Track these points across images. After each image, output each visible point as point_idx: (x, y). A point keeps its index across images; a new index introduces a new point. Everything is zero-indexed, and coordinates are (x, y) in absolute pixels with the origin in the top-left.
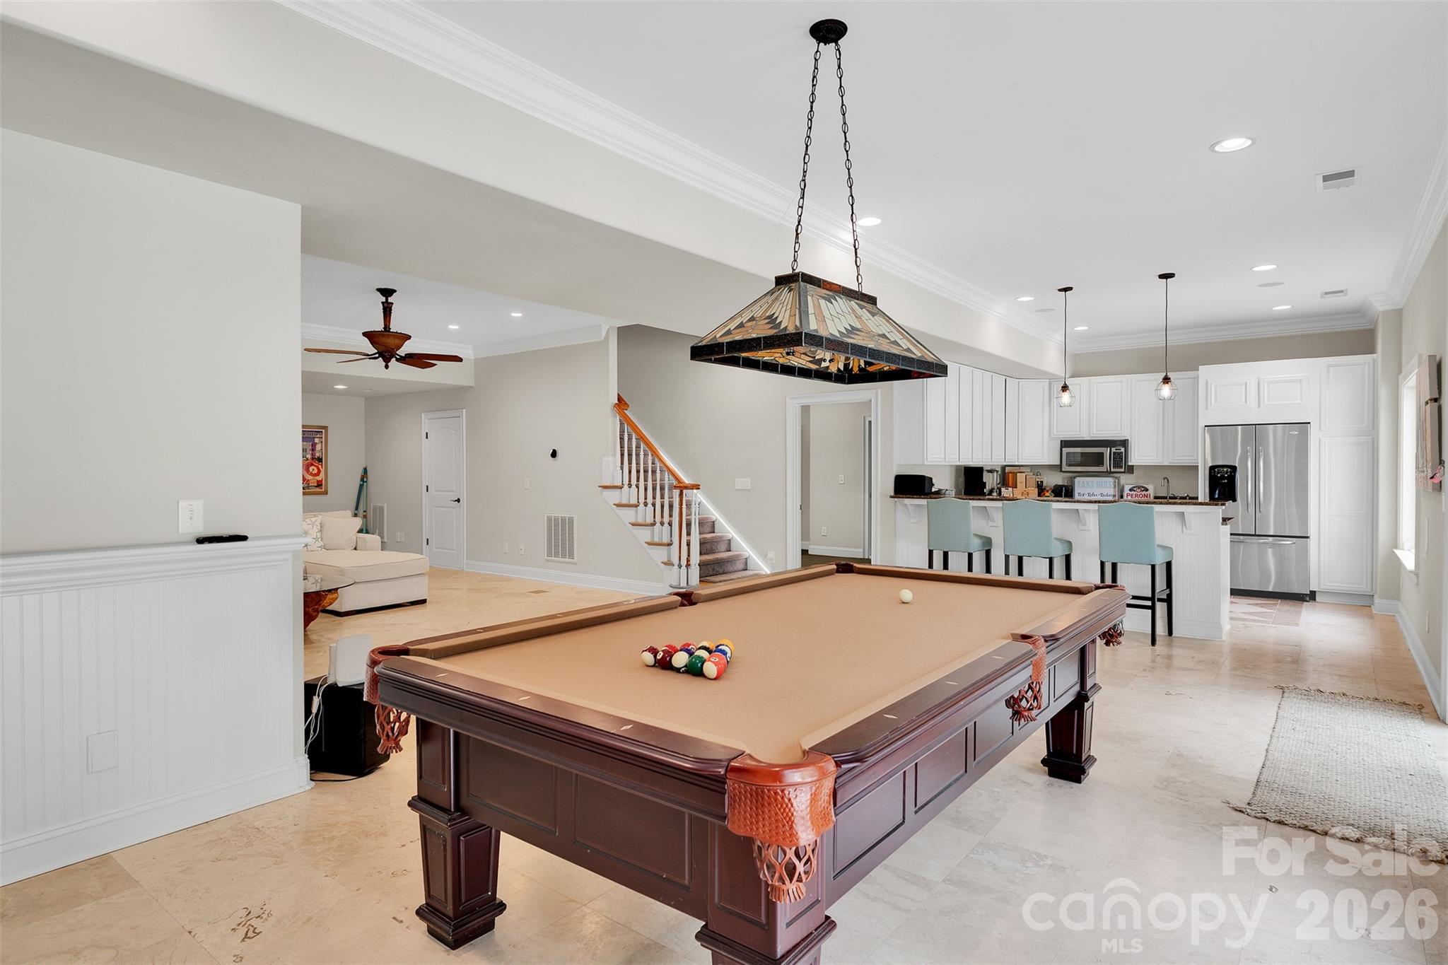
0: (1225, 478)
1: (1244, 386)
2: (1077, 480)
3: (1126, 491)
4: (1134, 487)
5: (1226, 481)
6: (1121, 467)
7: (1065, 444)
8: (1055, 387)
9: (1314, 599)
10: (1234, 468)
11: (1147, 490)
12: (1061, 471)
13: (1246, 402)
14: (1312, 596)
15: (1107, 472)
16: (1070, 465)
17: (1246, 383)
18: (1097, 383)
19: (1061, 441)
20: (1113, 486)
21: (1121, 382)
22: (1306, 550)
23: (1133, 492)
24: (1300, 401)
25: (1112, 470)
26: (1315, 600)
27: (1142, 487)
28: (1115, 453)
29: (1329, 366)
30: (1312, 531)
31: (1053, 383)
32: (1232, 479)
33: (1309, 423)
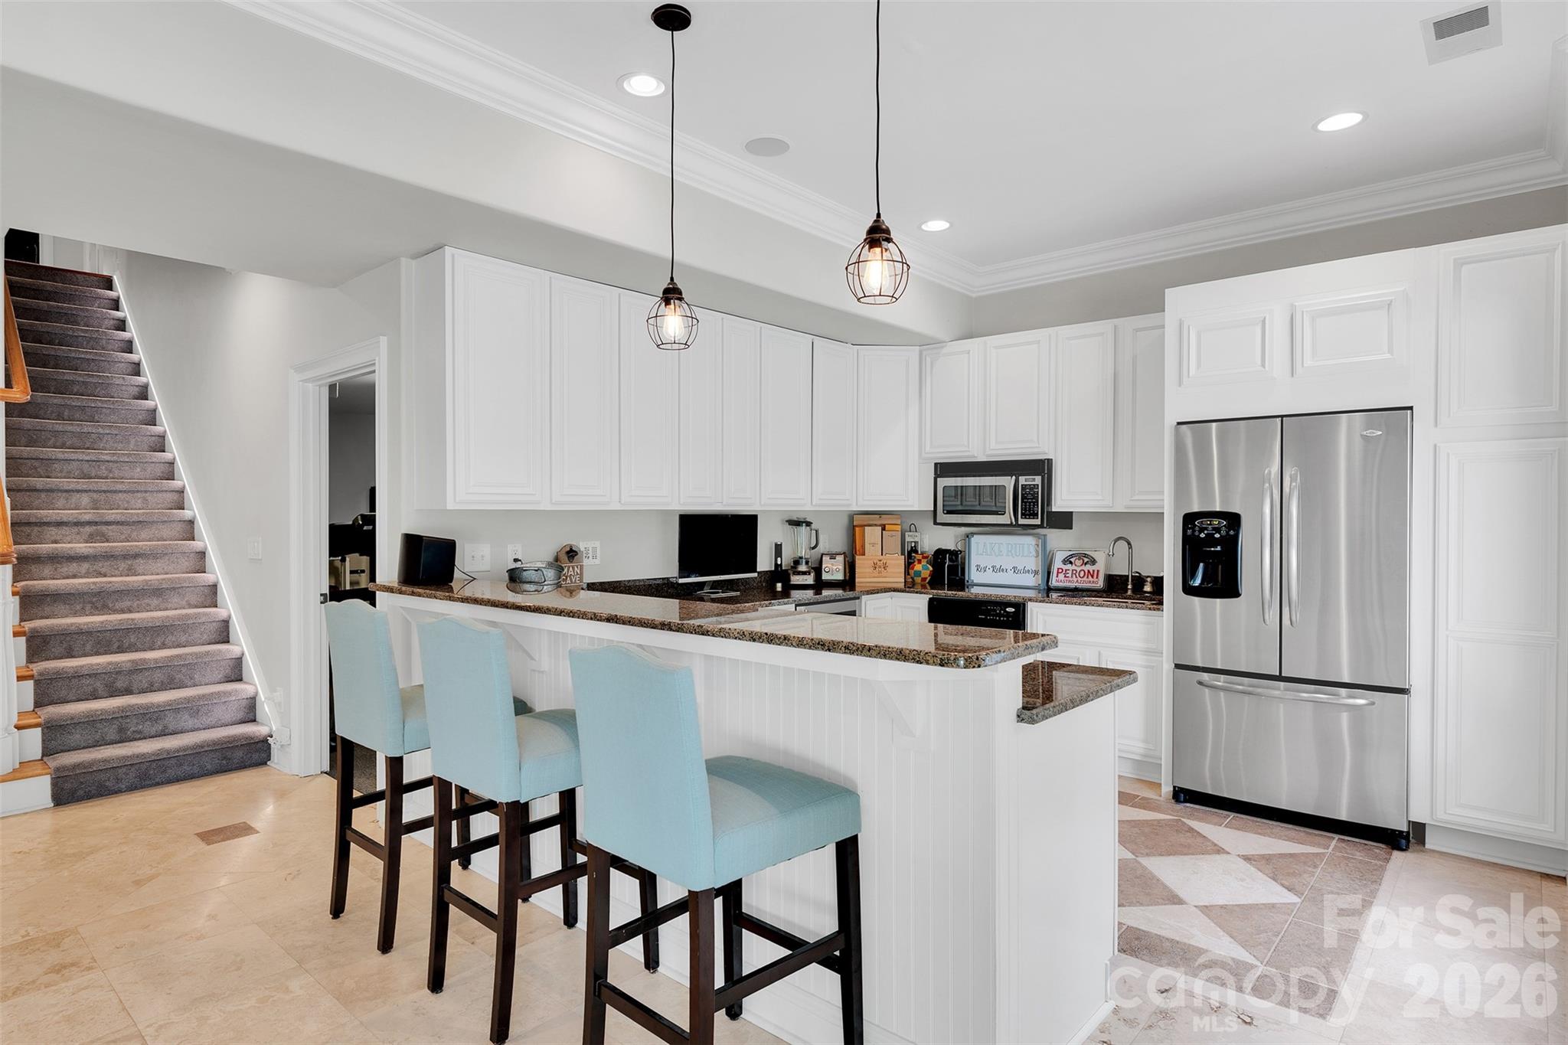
0: (1216, 542)
1: (1258, 330)
2: (975, 540)
3: (1058, 564)
4: (1072, 556)
5: (1219, 548)
6: (1035, 515)
7: (944, 469)
8: (928, 359)
9: (1421, 841)
10: (1234, 520)
11: (1093, 562)
12: (935, 523)
13: (1263, 365)
14: (1418, 832)
15: (1011, 525)
16: (949, 512)
17: (1264, 322)
18: (996, 347)
19: (936, 464)
20: (1034, 553)
21: (1038, 342)
22: (1403, 722)
23: (1069, 566)
24: (1388, 356)
25: (1021, 521)
26: (1423, 843)
27: (1086, 556)
28: (1024, 487)
29: (1459, 264)
30: (1417, 679)
31: (924, 353)
32: (1231, 544)
33: (1411, 408)
